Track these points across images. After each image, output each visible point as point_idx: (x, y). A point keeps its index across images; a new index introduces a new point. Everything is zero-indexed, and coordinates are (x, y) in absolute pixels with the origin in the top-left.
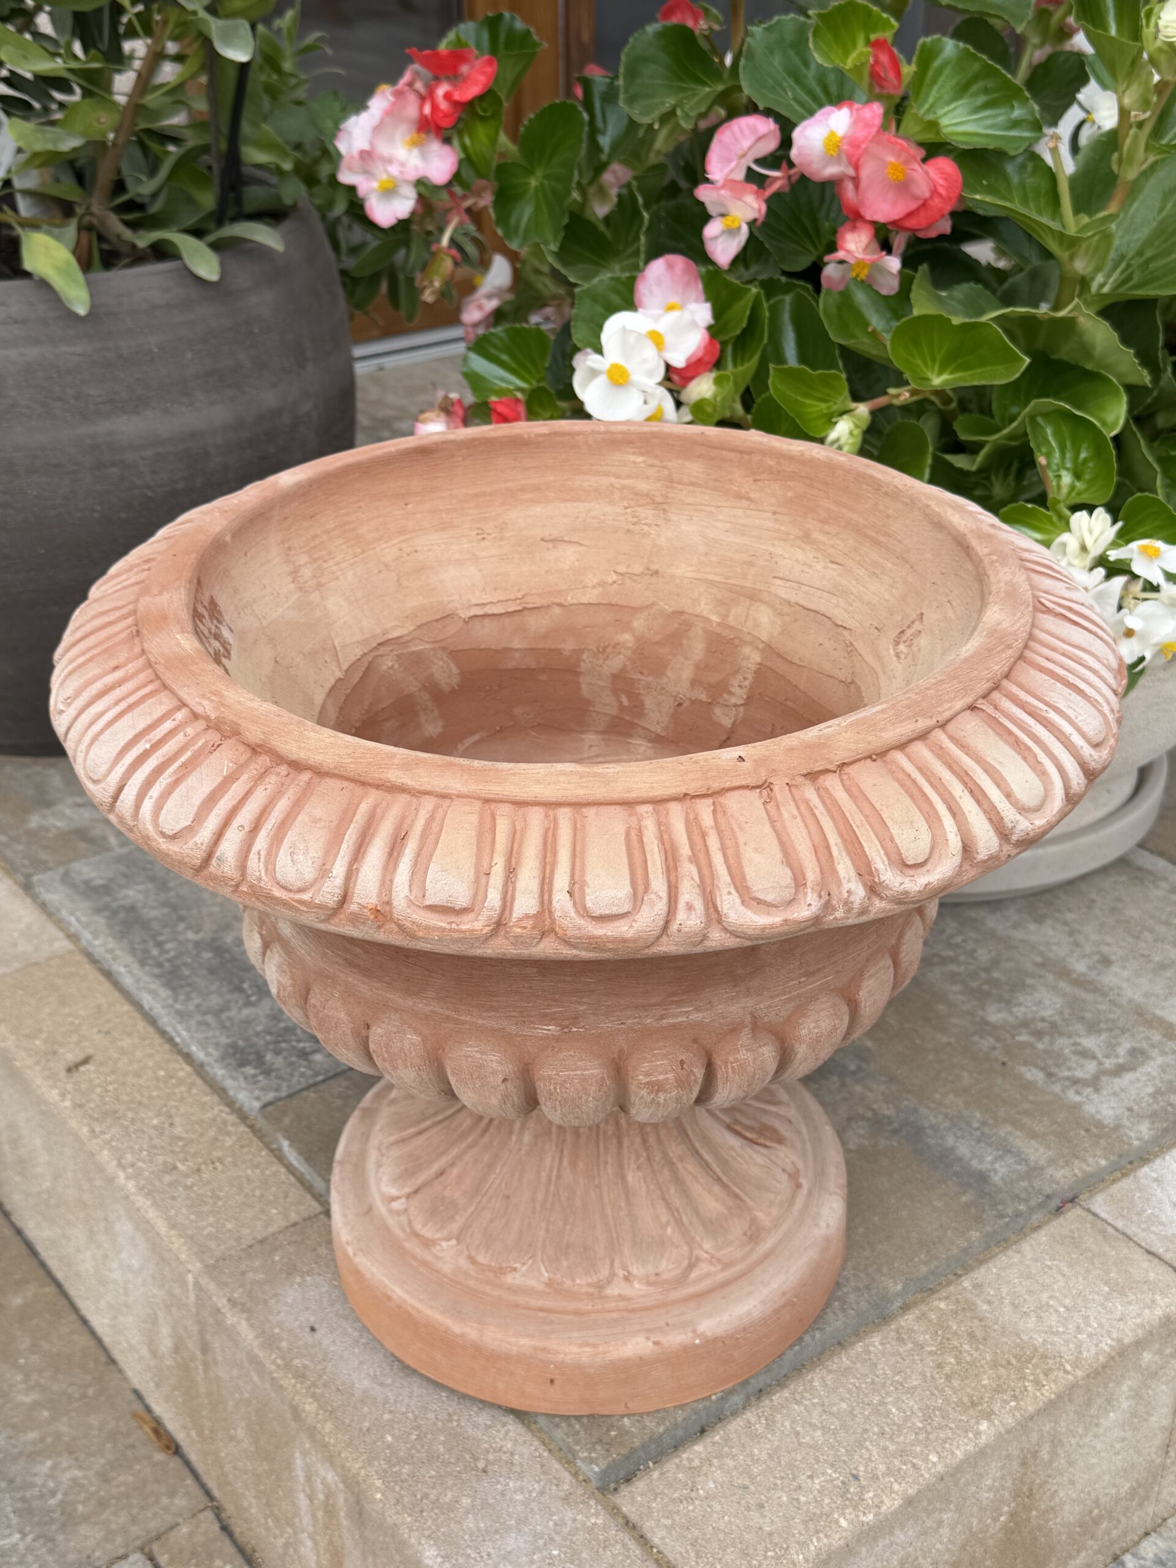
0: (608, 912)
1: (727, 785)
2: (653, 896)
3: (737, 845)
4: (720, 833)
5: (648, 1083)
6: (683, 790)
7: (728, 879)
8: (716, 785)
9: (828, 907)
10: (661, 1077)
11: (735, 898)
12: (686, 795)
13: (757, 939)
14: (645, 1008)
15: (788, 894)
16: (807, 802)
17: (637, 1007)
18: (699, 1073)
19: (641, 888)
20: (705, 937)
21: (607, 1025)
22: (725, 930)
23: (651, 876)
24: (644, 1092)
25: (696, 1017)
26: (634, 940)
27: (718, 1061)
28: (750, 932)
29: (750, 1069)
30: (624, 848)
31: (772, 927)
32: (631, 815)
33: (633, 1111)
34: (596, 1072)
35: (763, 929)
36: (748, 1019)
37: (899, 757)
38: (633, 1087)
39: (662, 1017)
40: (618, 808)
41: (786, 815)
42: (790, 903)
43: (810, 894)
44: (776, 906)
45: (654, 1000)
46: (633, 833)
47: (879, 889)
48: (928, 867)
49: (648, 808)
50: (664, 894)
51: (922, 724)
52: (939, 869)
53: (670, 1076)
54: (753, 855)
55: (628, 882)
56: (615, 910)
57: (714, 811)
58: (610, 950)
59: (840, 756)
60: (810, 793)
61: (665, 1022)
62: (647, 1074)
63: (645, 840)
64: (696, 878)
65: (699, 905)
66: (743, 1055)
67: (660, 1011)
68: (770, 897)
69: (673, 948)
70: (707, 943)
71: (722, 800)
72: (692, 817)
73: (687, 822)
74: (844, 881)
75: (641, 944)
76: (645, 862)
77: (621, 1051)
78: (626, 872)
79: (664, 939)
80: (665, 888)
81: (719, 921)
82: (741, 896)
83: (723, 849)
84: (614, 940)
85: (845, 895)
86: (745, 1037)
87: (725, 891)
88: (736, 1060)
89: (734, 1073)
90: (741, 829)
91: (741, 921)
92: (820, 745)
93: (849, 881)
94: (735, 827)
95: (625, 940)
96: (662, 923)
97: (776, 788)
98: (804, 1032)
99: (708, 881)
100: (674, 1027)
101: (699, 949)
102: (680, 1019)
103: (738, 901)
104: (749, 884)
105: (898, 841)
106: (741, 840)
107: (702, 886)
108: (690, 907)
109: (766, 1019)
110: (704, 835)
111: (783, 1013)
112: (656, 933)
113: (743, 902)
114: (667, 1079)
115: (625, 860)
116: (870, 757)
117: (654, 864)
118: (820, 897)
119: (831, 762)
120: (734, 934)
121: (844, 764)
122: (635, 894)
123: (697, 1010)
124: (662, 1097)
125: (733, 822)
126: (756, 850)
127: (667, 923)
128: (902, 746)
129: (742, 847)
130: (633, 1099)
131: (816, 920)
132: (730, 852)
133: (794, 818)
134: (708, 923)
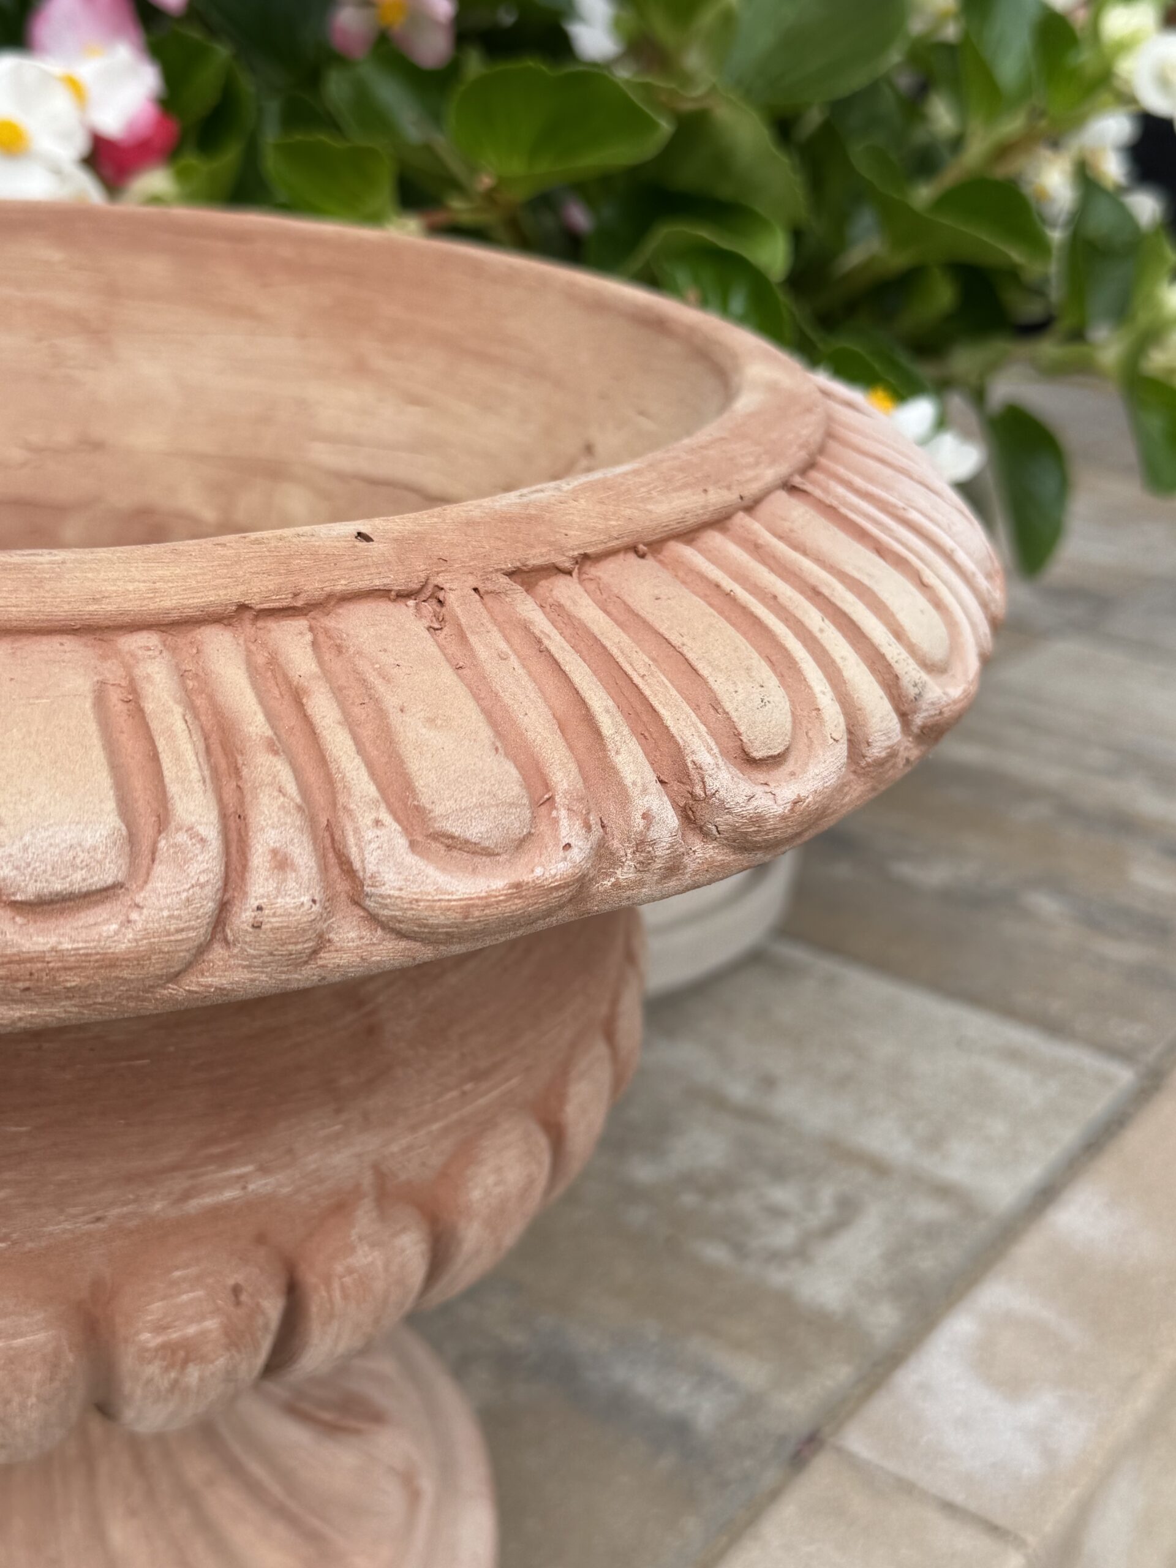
0: (58, 886)
1: (341, 586)
2: (182, 838)
3: (381, 713)
4: (338, 693)
5: (164, 1346)
6: (235, 594)
7: (372, 790)
8: (314, 586)
9: (603, 855)
10: (192, 1330)
11: (393, 836)
12: (243, 607)
13: (450, 938)
14: (147, 1178)
15: (516, 822)
16: (526, 627)
17: (129, 1179)
18: (273, 1308)
19: (147, 824)
20: (322, 942)
21: (61, 1227)
22: (373, 919)
23: (173, 789)
24: (153, 1370)
25: (259, 1185)
26: (138, 959)
27: (310, 1278)
28: (437, 919)
29: (379, 1286)
30: (92, 727)
31: (486, 902)
32: (104, 658)
33: (129, 1414)
34: (41, 1337)
35: (467, 910)
36: (367, 1180)
37: (686, 552)
38: (127, 1361)
39: (186, 1196)
40: (70, 643)
41: (482, 653)
42: (521, 844)
43: (564, 822)
44: (488, 853)
45: (167, 1159)
46: (115, 697)
47: (703, 813)
48: (790, 765)
49: (150, 639)
50: (210, 831)
51: (718, 498)
52: (813, 770)
53: (212, 1324)
54: (426, 733)
55: (111, 805)
56: (78, 880)
57: (314, 644)
58: (70, 993)
59: (577, 540)
60: (527, 608)
61: (194, 1205)
62: (160, 1328)
63: (149, 706)
64: (292, 788)
65: (303, 856)
66: (365, 1257)
67: (179, 1183)
68: (475, 830)
69: (240, 976)
70: (328, 958)
71: (329, 622)
72: (261, 659)
73: (253, 671)
74: (634, 792)
75: (155, 967)
76: (154, 757)
77: (97, 1284)
78: (104, 779)
79: (218, 952)
80: (213, 816)
81: (357, 899)
82: (407, 831)
83: (351, 724)
84: (81, 962)
85: (639, 823)
86: (364, 1219)
87: (366, 819)
88: (350, 1271)
89: (346, 1297)
90: (387, 679)
91: (412, 891)
92: (531, 518)
93: (645, 790)
94: (372, 678)
95: (110, 962)
96: (210, 906)
97: (451, 598)
98: (476, 1194)
99: (320, 798)
100: (215, 1214)
101: (305, 976)
102: (228, 1195)
103: (402, 842)
104: (424, 800)
105: (729, 707)
106: (391, 701)
107: (307, 809)
108: (281, 863)
109: (403, 1177)
110: (297, 697)
111: (436, 1160)
112: (196, 935)
113: (413, 845)
114: (203, 1333)
115: (98, 754)
116: (633, 549)
117: (178, 758)
118: (588, 827)
119: (561, 550)
120: (394, 929)
121: (586, 557)
122: (132, 839)
123: (264, 1170)
124: (193, 1375)
125: (363, 665)
126: (431, 721)
127: (224, 908)
128: (689, 534)
129: (395, 718)
130: (127, 1387)
131: (580, 885)
132: (367, 732)
133: (503, 657)
134: (330, 903)
